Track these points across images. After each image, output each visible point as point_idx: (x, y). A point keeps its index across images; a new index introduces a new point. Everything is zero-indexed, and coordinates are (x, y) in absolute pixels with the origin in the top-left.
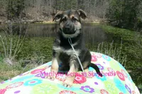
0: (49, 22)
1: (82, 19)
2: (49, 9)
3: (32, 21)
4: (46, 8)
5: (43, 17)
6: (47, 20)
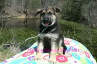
0: (21, 17)
1: (57, 14)
2: (22, 8)
3: (9, 16)
4: (20, 7)
5: (17, 13)
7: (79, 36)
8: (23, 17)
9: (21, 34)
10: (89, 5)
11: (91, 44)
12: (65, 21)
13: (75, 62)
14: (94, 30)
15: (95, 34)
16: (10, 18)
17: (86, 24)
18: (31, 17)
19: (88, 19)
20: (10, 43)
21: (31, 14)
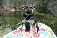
2: (13, 5)
3: (5, 10)
5: (10, 8)
6: (12, 10)
7: (46, 22)
8: (14, 10)
9: (12, 20)
10: (52, 3)
11: (53, 27)
12: (38, 13)
13: (44, 37)
14: (55, 18)
15: (56, 20)
16: (6, 11)
17: (51, 14)
18: (18, 10)
19: (52, 11)
20: (6, 26)
21: (18, 8)
